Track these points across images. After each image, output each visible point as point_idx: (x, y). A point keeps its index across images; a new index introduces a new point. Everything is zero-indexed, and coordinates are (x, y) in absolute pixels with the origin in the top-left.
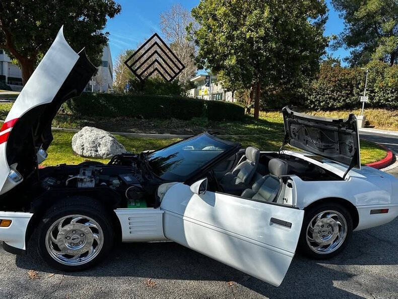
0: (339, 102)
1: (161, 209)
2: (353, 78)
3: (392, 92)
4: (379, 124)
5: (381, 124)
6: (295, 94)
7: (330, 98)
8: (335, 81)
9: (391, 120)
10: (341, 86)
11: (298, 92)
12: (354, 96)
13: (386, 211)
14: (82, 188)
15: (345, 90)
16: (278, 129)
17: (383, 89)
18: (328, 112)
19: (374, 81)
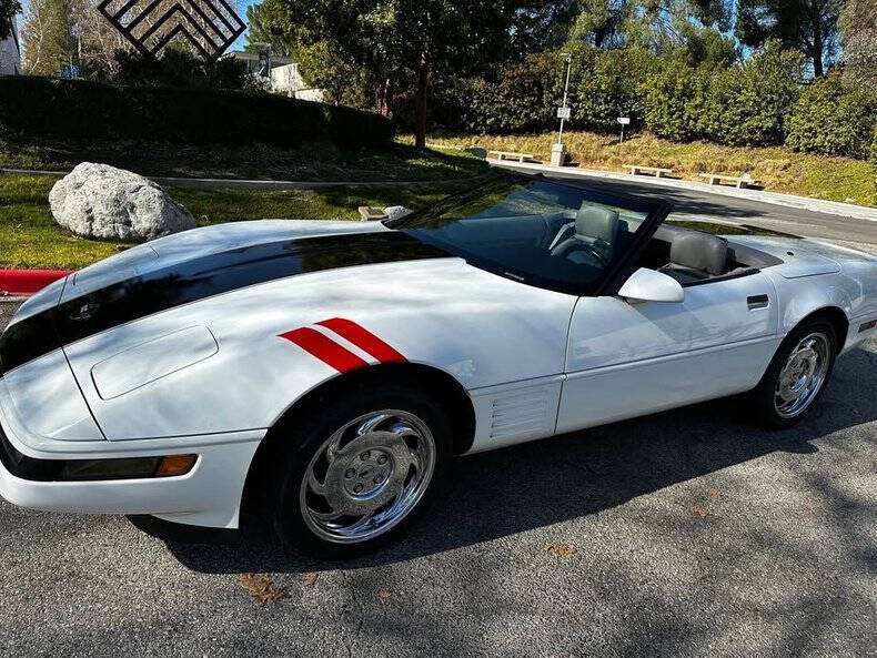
0: (518, 118)
2: (543, 73)
3: (607, 102)
4: (586, 159)
5: (589, 160)
6: (442, 100)
7: (503, 110)
8: (513, 77)
9: (605, 152)
10: (522, 86)
12: (544, 107)
15: (530, 96)
17: (593, 95)
18: (499, 138)
19: (577, 79)
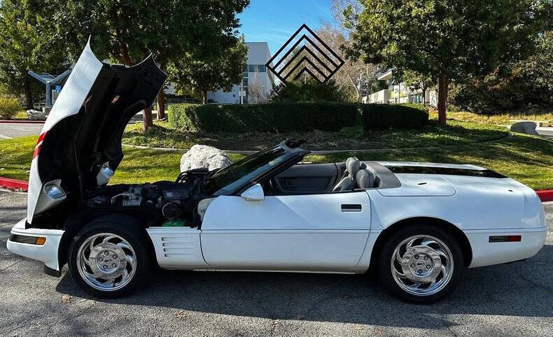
1: (199, 228)
6: (532, 87)
11: (538, 83)
13: (518, 238)
14: (125, 207)
16: (472, 137)
